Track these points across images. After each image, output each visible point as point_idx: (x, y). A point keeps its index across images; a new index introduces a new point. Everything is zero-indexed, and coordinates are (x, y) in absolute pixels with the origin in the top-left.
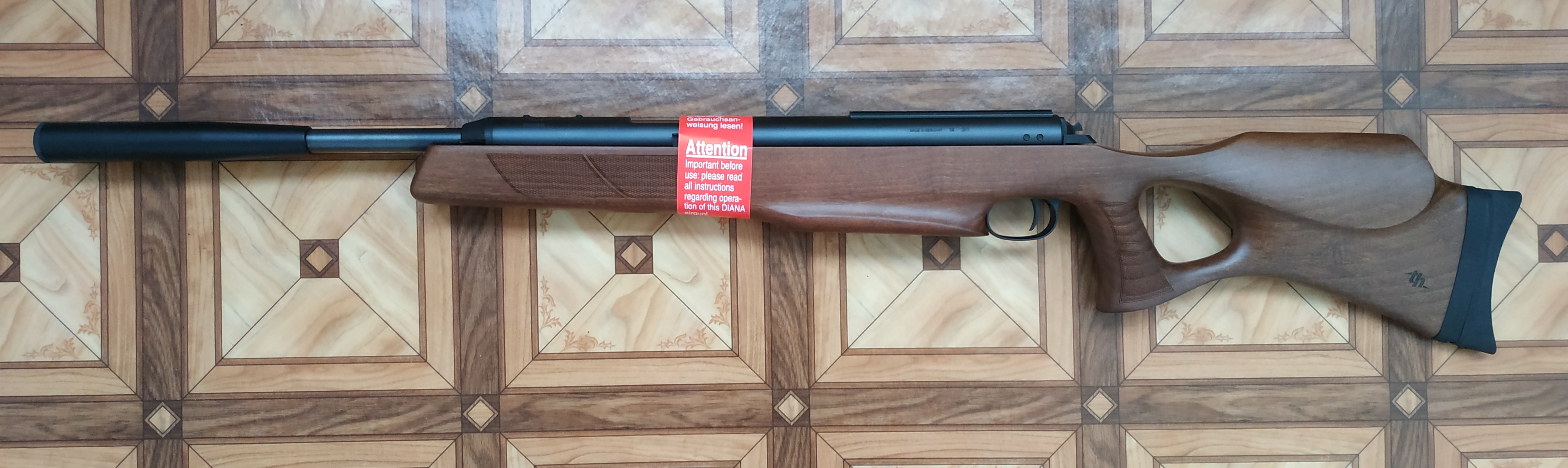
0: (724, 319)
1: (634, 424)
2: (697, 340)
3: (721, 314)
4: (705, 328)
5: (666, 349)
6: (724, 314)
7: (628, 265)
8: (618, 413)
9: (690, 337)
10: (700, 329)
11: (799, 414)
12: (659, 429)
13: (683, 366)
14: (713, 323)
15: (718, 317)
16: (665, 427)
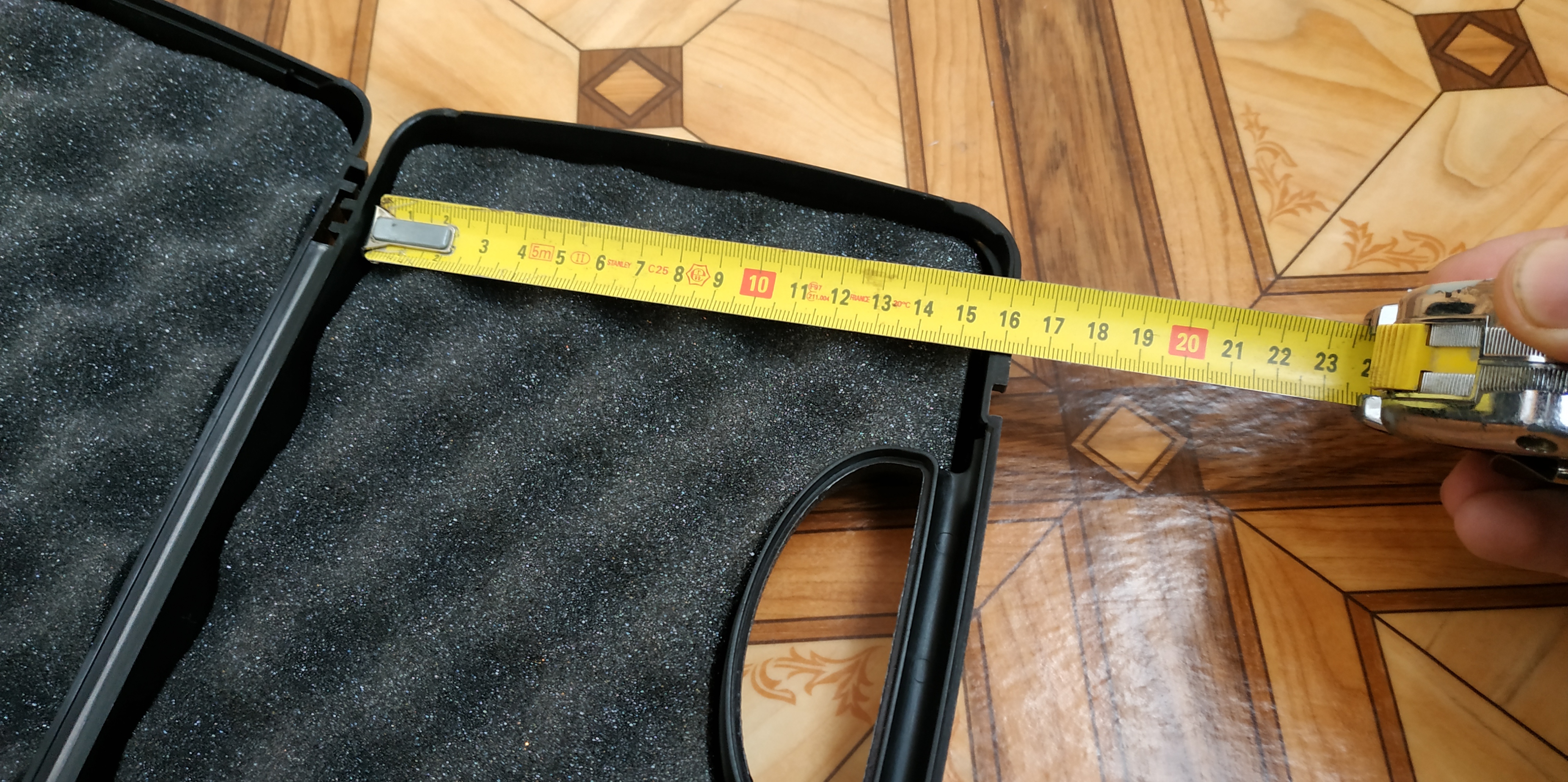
0: (1363, 255)
1: (1018, 66)
2: (1285, 192)
3: (1378, 248)
4: (1326, 210)
5: (1240, 125)
6: (1380, 254)
7: (1446, 40)
8: (1043, 30)
9: (1287, 176)
10: (1317, 198)
11: (1112, 464)
12: (1013, 120)
13: (1201, 163)
14: (1348, 229)
15: (1369, 242)
16: (1021, 130)
